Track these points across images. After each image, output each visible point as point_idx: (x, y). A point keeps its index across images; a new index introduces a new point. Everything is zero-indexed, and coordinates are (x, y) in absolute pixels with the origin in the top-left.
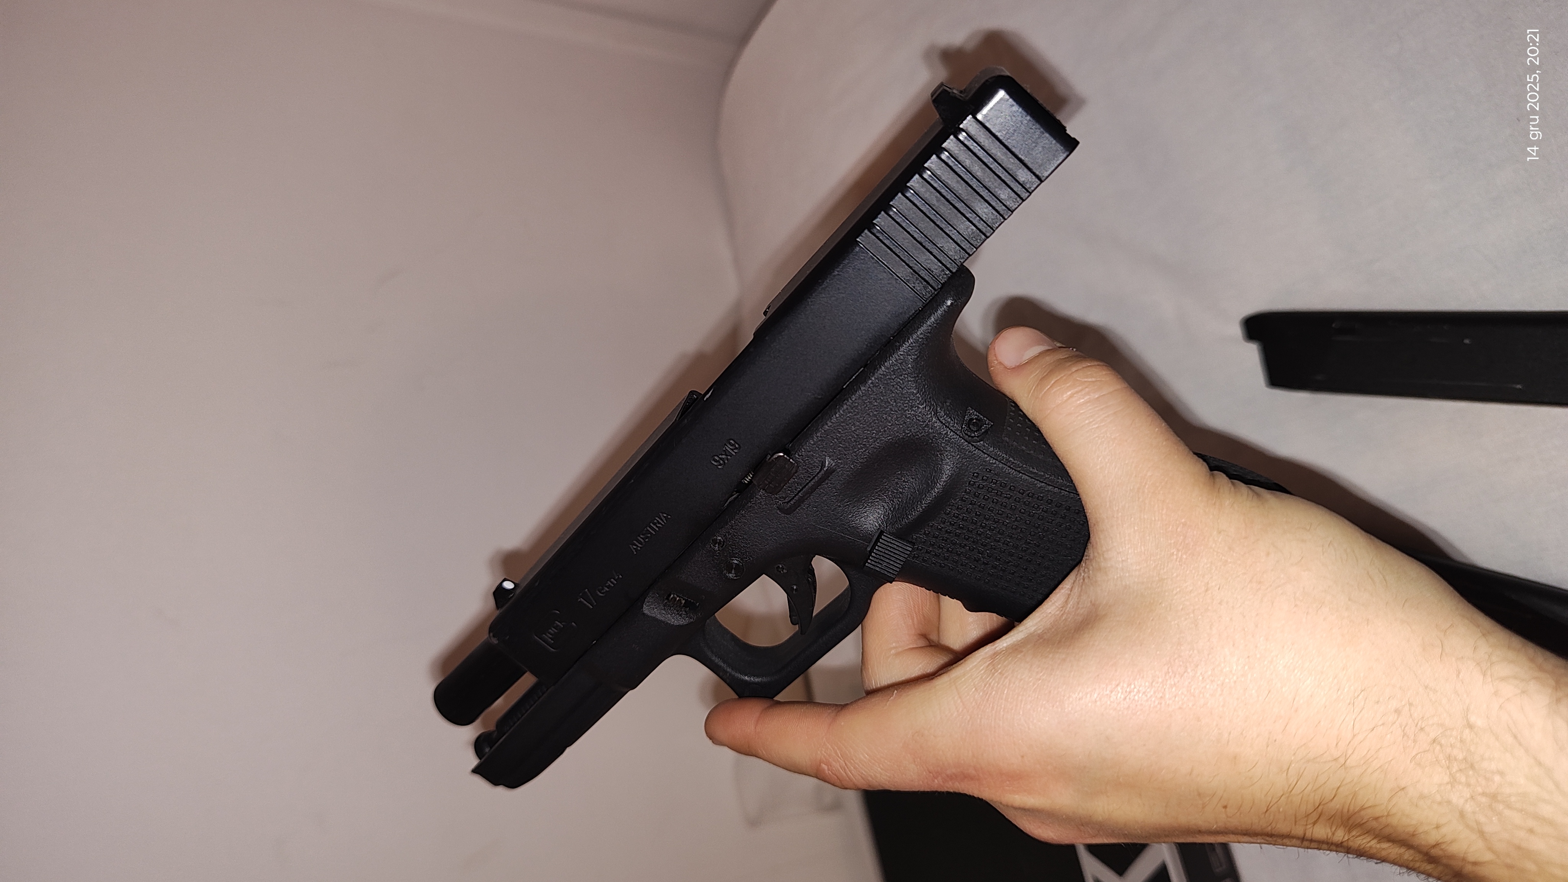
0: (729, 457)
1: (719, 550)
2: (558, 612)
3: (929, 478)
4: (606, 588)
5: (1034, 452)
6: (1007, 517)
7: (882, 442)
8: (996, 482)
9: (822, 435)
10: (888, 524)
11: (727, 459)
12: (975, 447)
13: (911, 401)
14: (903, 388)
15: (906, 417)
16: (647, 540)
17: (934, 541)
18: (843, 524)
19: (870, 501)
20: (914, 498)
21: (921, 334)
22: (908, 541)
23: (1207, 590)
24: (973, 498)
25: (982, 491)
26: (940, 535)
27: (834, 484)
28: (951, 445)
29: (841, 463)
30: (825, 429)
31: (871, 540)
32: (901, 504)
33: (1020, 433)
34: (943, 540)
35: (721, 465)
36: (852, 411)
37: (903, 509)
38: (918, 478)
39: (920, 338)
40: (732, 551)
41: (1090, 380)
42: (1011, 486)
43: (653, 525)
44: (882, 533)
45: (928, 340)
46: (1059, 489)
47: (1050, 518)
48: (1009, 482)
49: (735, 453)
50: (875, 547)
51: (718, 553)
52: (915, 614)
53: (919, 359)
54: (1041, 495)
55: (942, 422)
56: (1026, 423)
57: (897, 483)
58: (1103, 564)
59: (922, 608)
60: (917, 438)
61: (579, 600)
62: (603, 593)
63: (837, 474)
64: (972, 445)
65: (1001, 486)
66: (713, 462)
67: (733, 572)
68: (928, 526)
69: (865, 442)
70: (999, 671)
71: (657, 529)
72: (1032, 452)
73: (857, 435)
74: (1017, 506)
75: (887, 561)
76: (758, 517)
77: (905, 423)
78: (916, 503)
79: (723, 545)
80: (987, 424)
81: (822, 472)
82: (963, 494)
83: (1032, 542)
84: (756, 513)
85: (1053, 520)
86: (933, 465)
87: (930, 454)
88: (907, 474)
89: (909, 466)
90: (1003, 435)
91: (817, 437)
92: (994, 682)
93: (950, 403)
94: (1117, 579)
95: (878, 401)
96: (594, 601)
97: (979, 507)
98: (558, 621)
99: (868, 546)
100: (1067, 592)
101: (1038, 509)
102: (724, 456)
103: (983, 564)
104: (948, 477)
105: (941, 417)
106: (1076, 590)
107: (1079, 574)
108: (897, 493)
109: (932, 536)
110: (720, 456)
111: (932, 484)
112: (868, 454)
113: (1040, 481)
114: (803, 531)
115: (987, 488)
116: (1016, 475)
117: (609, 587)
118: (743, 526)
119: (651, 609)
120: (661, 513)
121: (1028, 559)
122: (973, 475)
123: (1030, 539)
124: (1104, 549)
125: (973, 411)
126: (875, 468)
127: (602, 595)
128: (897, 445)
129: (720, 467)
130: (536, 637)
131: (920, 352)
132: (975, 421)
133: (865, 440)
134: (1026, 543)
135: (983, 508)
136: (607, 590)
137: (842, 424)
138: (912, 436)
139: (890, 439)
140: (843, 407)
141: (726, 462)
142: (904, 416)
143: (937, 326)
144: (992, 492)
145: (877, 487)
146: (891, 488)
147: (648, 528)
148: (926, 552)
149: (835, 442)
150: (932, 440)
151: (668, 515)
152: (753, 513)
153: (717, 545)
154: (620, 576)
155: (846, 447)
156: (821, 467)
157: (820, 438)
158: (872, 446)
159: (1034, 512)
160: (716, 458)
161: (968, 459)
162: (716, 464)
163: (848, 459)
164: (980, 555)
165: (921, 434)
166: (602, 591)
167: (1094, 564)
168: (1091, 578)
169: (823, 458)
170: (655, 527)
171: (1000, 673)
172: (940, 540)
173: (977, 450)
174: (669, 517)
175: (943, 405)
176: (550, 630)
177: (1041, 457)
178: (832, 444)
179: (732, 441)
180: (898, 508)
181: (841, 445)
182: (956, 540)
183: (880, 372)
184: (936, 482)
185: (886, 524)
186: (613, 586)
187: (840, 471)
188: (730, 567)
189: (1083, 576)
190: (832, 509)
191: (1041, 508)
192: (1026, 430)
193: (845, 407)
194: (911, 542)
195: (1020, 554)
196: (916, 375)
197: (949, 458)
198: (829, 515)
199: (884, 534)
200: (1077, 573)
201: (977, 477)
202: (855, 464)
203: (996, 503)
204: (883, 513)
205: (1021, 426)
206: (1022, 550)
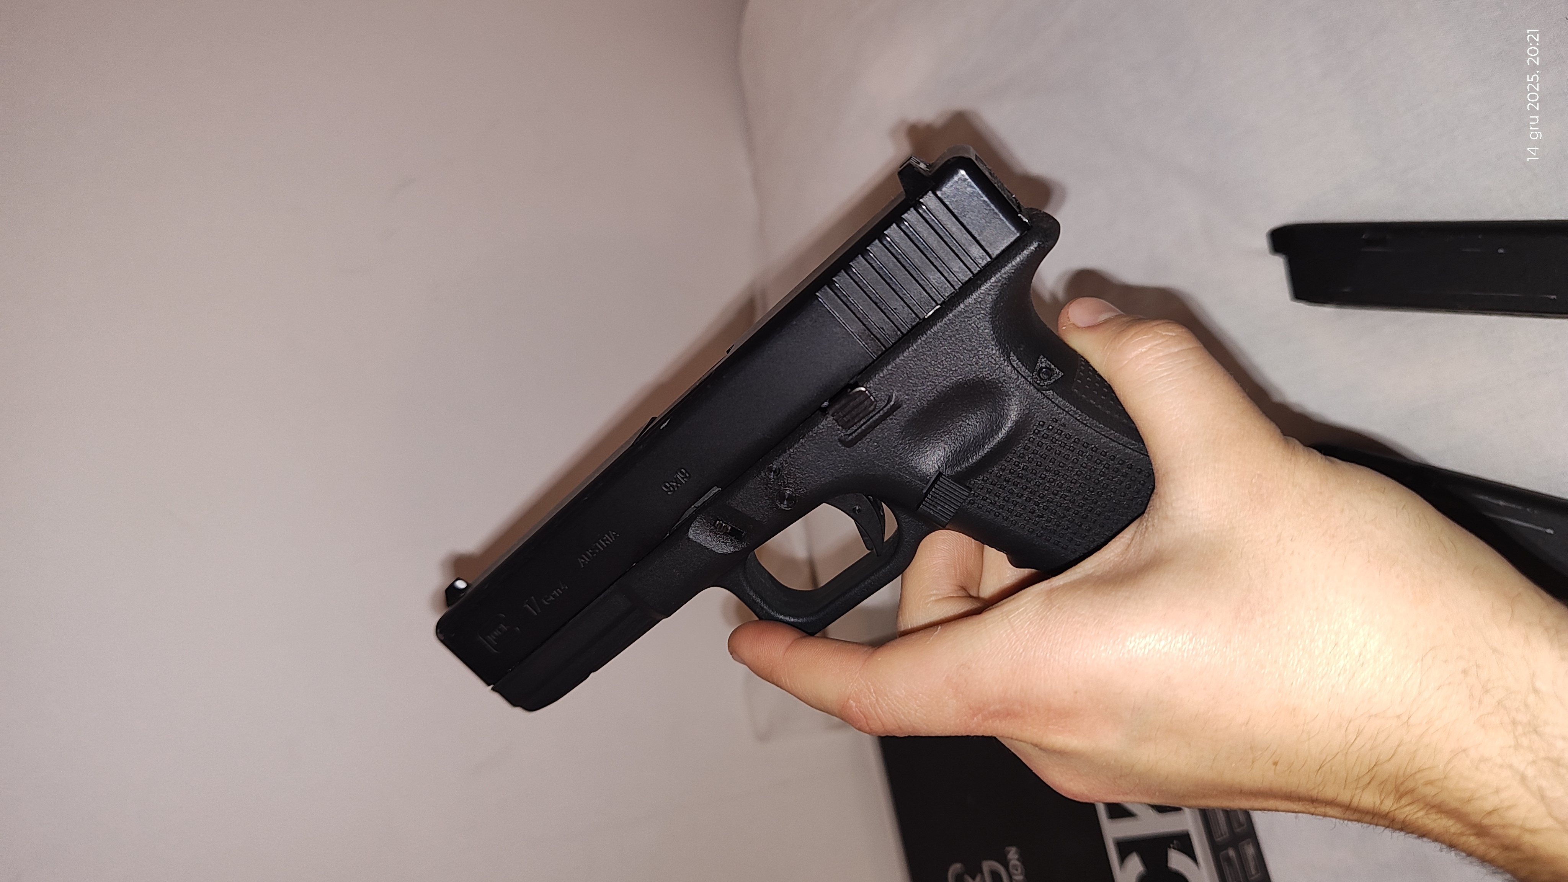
0: (679, 485)
1: (773, 478)
2: (503, 615)
3: (995, 423)
4: (552, 597)
5: (1102, 406)
6: (1068, 469)
7: (952, 381)
8: (1061, 433)
9: (892, 369)
10: (947, 467)
11: (677, 487)
12: (1044, 395)
13: (985, 342)
14: (980, 328)
15: (979, 357)
16: (595, 555)
17: (991, 488)
18: (902, 462)
19: (932, 441)
20: (976, 442)
21: (1005, 273)
22: (966, 485)
23: (1278, 541)
24: (1036, 447)
25: (1046, 441)
26: (998, 483)
27: (898, 420)
28: (1021, 391)
29: (908, 400)
30: (897, 363)
31: (928, 482)
32: (963, 447)
33: (1089, 386)
34: (1000, 488)
35: (671, 491)
36: (926, 346)
37: (964, 452)
38: (983, 422)
39: (1003, 278)
40: (787, 480)
41: (1170, 334)
42: (1075, 439)
43: (602, 542)
44: (940, 474)
45: (1011, 281)
46: (1123, 446)
47: (1111, 475)
48: (1074, 434)
49: (685, 481)
50: (932, 489)
51: (772, 481)
52: (958, 566)
53: (999, 299)
54: (1105, 451)
55: (1013, 367)
56: (1096, 378)
57: (961, 426)
58: (1170, 513)
59: (966, 561)
60: (987, 381)
61: (525, 606)
62: (547, 602)
63: (902, 410)
64: (1042, 393)
65: (1066, 437)
66: (664, 488)
67: (785, 502)
68: (988, 472)
69: (935, 379)
70: (1057, 606)
71: (606, 546)
72: (1100, 406)
73: (927, 372)
74: (1080, 460)
75: (942, 504)
76: (817, 448)
77: (976, 364)
78: (978, 447)
79: (779, 474)
80: (1058, 373)
81: (889, 406)
82: (1026, 442)
83: (1089, 498)
84: (816, 443)
85: (1114, 478)
86: (1000, 410)
87: (997, 398)
88: (972, 417)
89: (976, 409)
90: (1073, 387)
91: (888, 370)
92: (1051, 616)
93: (1024, 349)
94: (1186, 527)
95: (953, 339)
96: (539, 609)
97: (1041, 457)
98: (503, 624)
99: (924, 487)
100: (1127, 541)
101: (1100, 465)
102: (674, 484)
103: (1038, 517)
104: (1013, 423)
105: (1013, 362)
106: (1138, 538)
107: (1142, 524)
108: (959, 435)
109: (990, 483)
110: (671, 483)
111: (996, 428)
112: (936, 392)
113: (1105, 437)
114: (861, 466)
115: (1052, 438)
116: (1082, 428)
117: (554, 596)
118: (801, 455)
119: (699, 535)
120: (611, 531)
121: (1083, 515)
122: (1039, 424)
123: (1089, 494)
124: (1174, 497)
125: (1045, 359)
126: (941, 407)
127: (547, 603)
128: (966, 386)
129: (669, 493)
130: (481, 638)
131: (1000, 292)
132: (1044, 370)
133: (935, 378)
134: (1084, 499)
135: (1045, 459)
136: (553, 599)
137: (914, 359)
138: (982, 378)
139: (960, 379)
140: (917, 342)
141: (676, 489)
142: (977, 357)
143: (1022, 268)
144: (1055, 443)
145: (941, 428)
146: (954, 430)
147: (597, 544)
148: (982, 499)
149: (905, 377)
150: (1002, 384)
151: (617, 534)
152: (813, 443)
153: (772, 473)
154: (567, 588)
155: (915, 383)
156: (888, 401)
157: (890, 372)
158: (941, 384)
159: (1095, 467)
160: (667, 484)
161: (1035, 407)
162: (666, 490)
163: (915, 395)
164: (1036, 507)
165: (991, 376)
166: (548, 600)
167: (1160, 514)
168: (1156, 526)
169: (890, 392)
170: (603, 543)
171: (1058, 608)
172: (997, 487)
173: (1046, 398)
174: (618, 535)
175: (1017, 349)
176: (495, 633)
177: (1108, 412)
178: (901, 379)
179: (683, 470)
180: (959, 451)
181: (910, 381)
182: (1013, 489)
183: (959, 309)
184: (1001, 426)
185: (946, 466)
186: (558, 595)
187: (906, 407)
188: (782, 498)
189: (1146, 526)
190: (893, 446)
191: (1103, 464)
192: (1096, 385)
193: (919, 341)
194: (968, 487)
195: (1077, 509)
196: (994, 316)
197: (1017, 403)
198: (889, 451)
199: (943, 476)
200: (1138, 524)
201: (1042, 426)
202: (922, 401)
203: (1059, 455)
204: (943, 455)
205: (1090, 380)
206: (1078, 505)
